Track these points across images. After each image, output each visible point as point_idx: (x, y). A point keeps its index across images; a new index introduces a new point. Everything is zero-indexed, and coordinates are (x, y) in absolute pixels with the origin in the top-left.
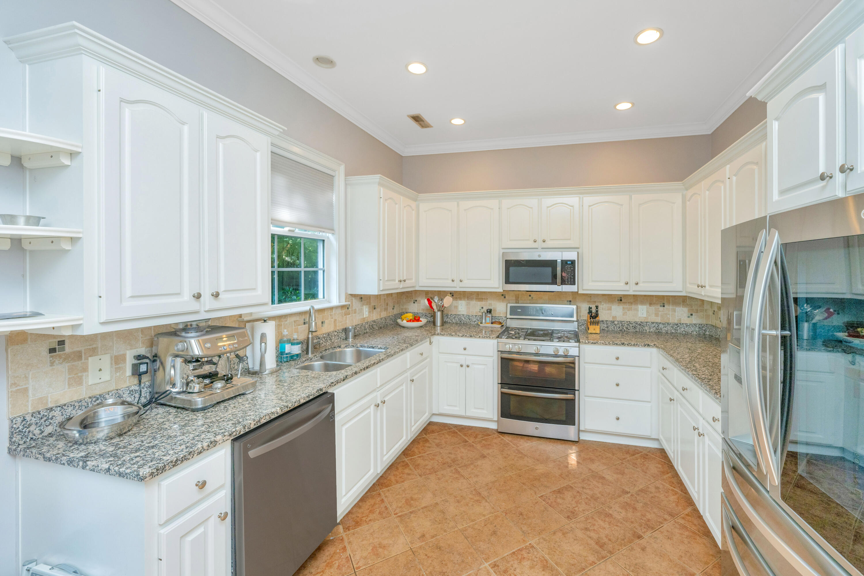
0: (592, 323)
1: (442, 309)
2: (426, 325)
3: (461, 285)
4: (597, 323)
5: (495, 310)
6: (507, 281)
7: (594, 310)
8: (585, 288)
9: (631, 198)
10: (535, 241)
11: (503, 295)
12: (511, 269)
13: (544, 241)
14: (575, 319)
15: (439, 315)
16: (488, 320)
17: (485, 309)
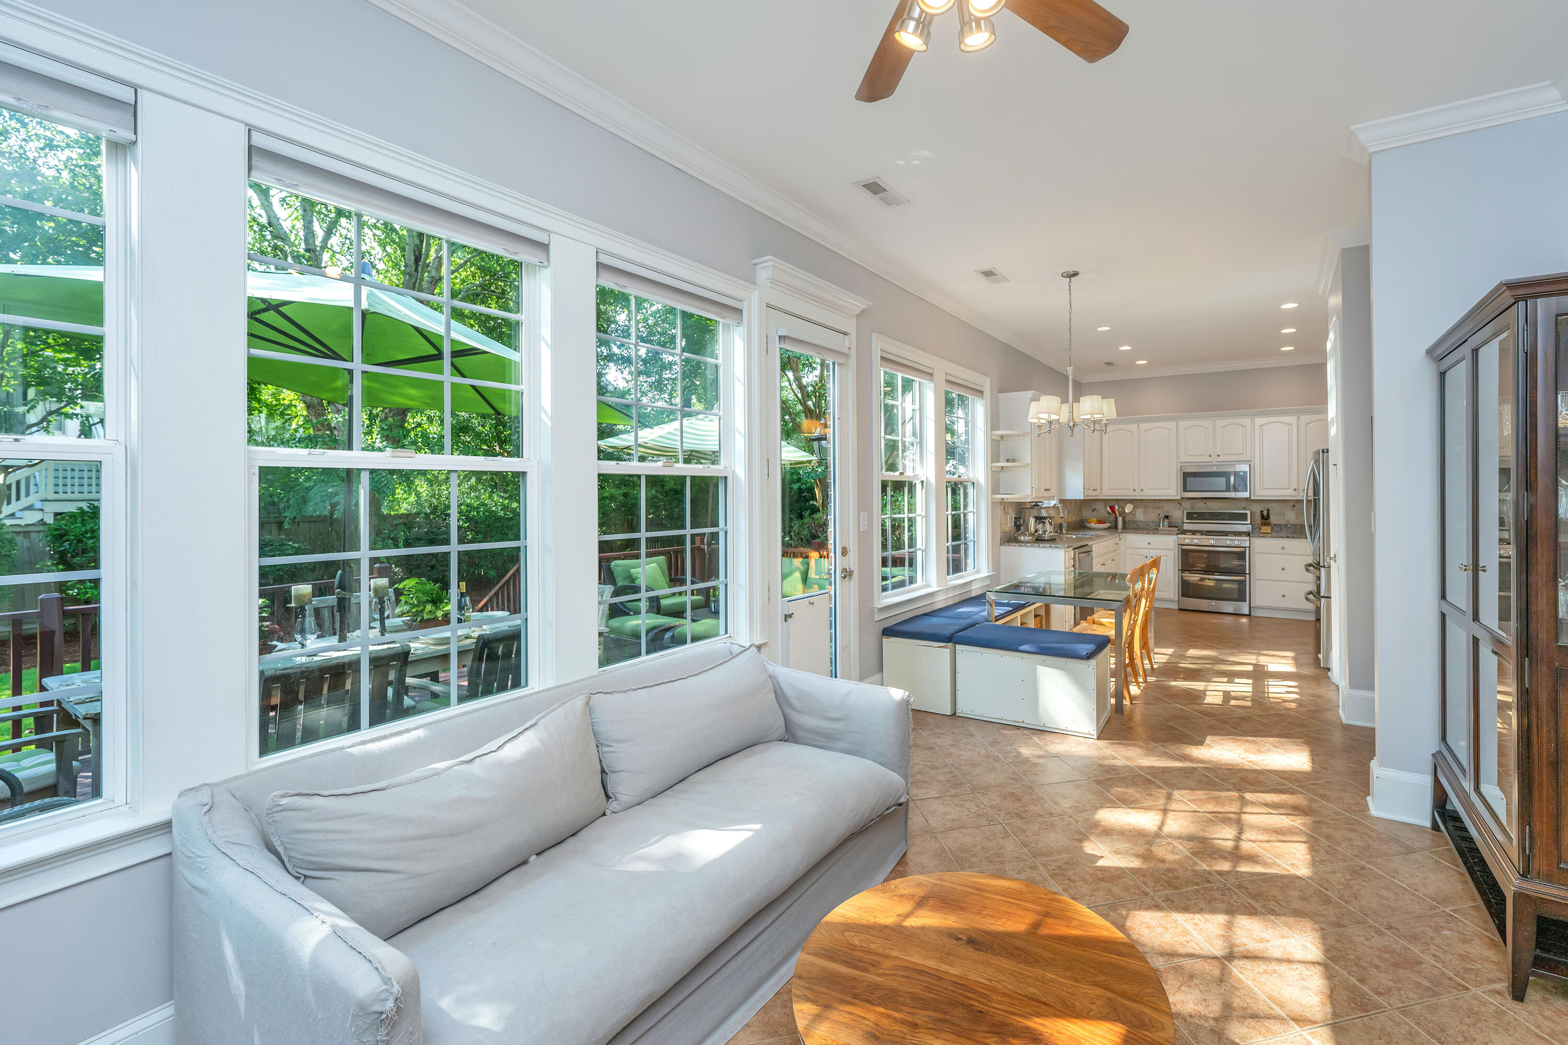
0: (1263, 524)
1: (1123, 514)
2: (1109, 528)
3: (1142, 493)
4: (1269, 524)
5: (1172, 517)
6: (1185, 490)
7: (1265, 513)
8: (1257, 494)
9: (1298, 419)
10: (1210, 456)
11: (1179, 502)
12: (1189, 480)
13: (1219, 456)
14: (1249, 522)
15: (1120, 519)
16: (1166, 524)
17: (1162, 515)
